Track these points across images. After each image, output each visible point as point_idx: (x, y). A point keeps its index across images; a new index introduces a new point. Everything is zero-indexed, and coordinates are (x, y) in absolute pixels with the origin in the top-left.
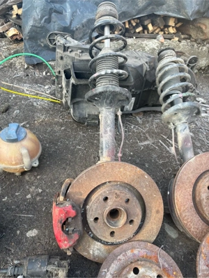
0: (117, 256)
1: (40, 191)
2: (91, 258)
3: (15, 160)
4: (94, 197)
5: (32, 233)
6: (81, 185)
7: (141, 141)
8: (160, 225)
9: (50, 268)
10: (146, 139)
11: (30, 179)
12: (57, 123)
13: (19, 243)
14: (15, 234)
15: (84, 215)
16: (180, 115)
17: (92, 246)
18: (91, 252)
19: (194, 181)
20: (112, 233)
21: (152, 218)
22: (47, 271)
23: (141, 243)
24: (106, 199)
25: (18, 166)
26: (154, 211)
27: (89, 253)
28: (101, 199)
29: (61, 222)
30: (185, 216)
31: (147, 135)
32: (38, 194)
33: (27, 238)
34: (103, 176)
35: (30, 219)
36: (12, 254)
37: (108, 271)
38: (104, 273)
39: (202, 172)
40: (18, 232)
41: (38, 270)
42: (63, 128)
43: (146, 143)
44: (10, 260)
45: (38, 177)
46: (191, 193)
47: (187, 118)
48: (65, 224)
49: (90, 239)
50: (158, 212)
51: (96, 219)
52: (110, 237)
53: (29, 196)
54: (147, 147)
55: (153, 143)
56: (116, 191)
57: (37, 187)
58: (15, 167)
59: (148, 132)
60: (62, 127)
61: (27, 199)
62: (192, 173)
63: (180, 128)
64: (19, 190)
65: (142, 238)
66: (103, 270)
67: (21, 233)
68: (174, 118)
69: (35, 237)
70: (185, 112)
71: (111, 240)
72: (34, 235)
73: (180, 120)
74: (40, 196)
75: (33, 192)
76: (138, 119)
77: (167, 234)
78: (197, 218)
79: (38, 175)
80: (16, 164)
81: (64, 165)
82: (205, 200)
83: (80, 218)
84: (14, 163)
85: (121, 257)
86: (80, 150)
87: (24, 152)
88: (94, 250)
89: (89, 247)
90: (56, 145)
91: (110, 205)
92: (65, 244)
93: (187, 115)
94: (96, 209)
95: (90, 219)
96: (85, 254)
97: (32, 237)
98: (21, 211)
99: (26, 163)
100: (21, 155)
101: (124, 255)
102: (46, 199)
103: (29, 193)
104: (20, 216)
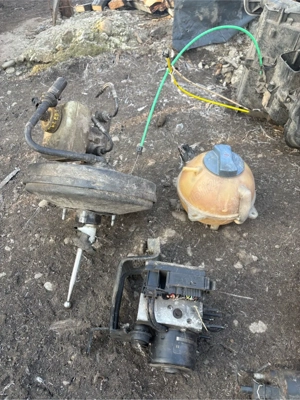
1: (255, 258)
3: (229, 207)
5: (258, 328)
11: (232, 236)
13: (241, 340)
14: (231, 326)
25: (230, 216)
32: (253, 264)
33: (251, 334)
35: (249, 303)
36: (236, 358)
40: (236, 322)
44: (234, 367)
45: (245, 235)
53: (238, 265)
57: (247, 251)
58: (224, 217)
61: (237, 270)
64: (220, 254)
67: (241, 325)
69: (264, 334)
72: (261, 331)
74: (257, 267)
75: (245, 259)
80: (228, 213)
98: (232, 289)
102: (268, 273)
103: (238, 259)
104: (232, 297)
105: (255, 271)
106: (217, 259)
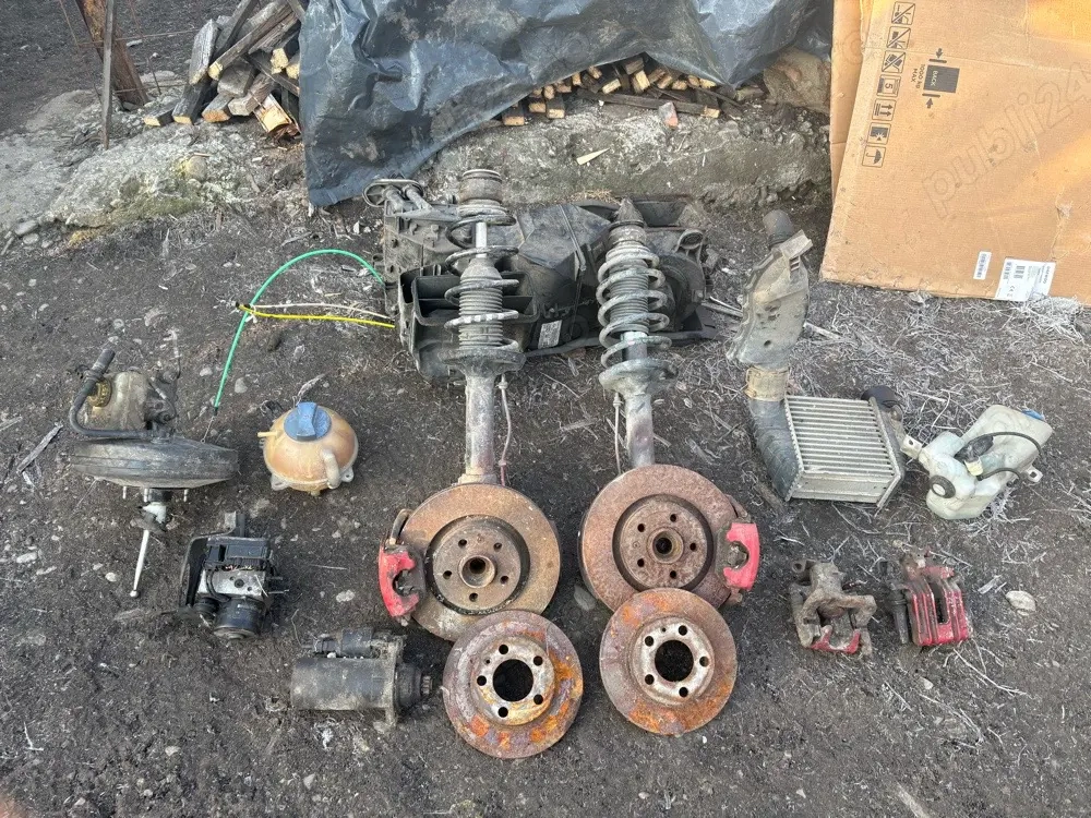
0: (479, 631)
1: (357, 525)
2: (441, 634)
3: (312, 472)
4: (444, 541)
5: (345, 597)
6: (424, 521)
7: (566, 422)
8: (555, 587)
9: (375, 644)
10: (579, 416)
11: (338, 502)
12: (389, 378)
13: (324, 610)
14: (318, 597)
15: (429, 568)
16: (629, 380)
17: (442, 616)
18: (440, 625)
19: (618, 516)
20: (473, 597)
21: (541, 576)
22: (371, 647)
23: (520, 613)
24: (463, 543)
25: (317, 482)
26: (543, 563)
27: (436, 625)
28: (456, 543)
29: (391, 577)
30: (598, 572)
31: (583, 408)
32: (354, 532)
33: (336, 603)
34: (460, 507)
35: (341, 574)
36: (315, 627)
37: (464, 651)
38: (456, 654)
39: (634, 499)
40: (322, 594)
41: (358, 645)
42: (401, 391)
43: (576, 426)
44: (312, 635)
45: (352, 499)
46: (611, 536)
47: (644, 386)
48: (398, 579)
49: (439, 605)
50: (550, 565)
51: (448, 574)
52: (469, 602)
53: (336, 535)
54: (576, 436)
55: (592, 427)
56: (480, 531)
57: (350, 518)
58: (311, 483)
59: (587, 399)
60: (398, 388)
61: (334, 540)
62: (616, 501)
63: (631, 405)
64: (319, 523)
65: (521, 607)
66: (457, 649)
67: (327, 595)
68: (621, 386)
69: (350, 602)
70: (639, 377)
71: (470, 606)
72: (348, 599)
73: (631, 390)
74: (358, 535)
75: (344, 527)
76: (572, 366)
77: (576, 602)
78: (617, 577)
79: (351, 495)
80: (314, 478)
81: (401, 476)
82: (631, 548)
83: (421, 572)
84: (310, 476)
85: (486, 632)
86: (434, 443)
87: (329, 457)
88: (445, 622)
89: (437, 617)
90: (386, 431)
91: (470, 552)
92: (399, 609)
93: (643, 382)
94: (447, 558)
95: (438, 574)
96: (430, 628)
97: (346, 603)
98: (325, 561)
99: (332, 476)
100: (323, 462)
101: (490, 630)
102: (368, 540)
103: (337, 528)
104: (323, 569)
105: (354, 539)
106: (314, 530)
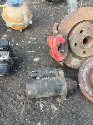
18: (72, 64)
20: (84, 52)
35: (34, 53)
36: (29, 69)
37: (83, 71)
40: (29, 59)
45: (32, 32)
51: (76, 45)
57: (33, 37)
61: (29, 44)
64: (24, 39)
71: (83, 56)
72: (37, 60)
84: (19, 21)
85: (89, 64)
89: (71, 61)
94: (76, 38)
96: (68, 65)
98: (28, 50)
100: (23, 15)
105: (35, 43)
106: (23, 41)
